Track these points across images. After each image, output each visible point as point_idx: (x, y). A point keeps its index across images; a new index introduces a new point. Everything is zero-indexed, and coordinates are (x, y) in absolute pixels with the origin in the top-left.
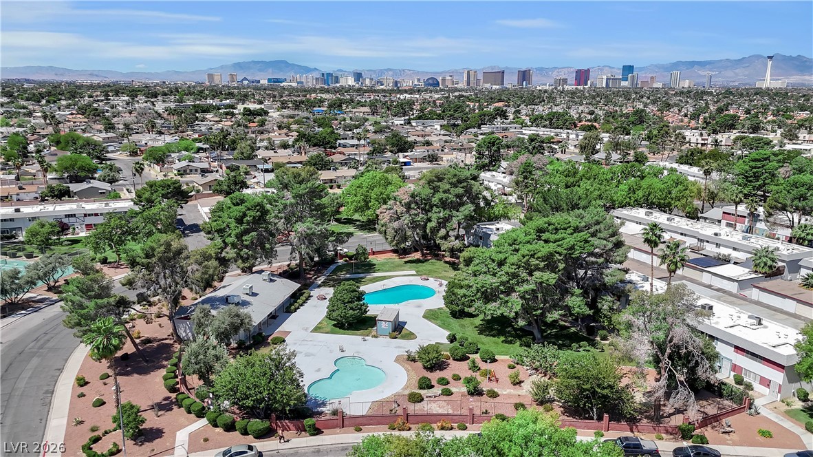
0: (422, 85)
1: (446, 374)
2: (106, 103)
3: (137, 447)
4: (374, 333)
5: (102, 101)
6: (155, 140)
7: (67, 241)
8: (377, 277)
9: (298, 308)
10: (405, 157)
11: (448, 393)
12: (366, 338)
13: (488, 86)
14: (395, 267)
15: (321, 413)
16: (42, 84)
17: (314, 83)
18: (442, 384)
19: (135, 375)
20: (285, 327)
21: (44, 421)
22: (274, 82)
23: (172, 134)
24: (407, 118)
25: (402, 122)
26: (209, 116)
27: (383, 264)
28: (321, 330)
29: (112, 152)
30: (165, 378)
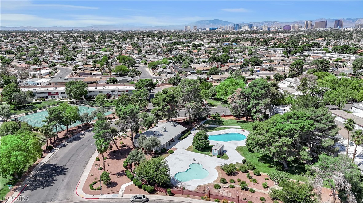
0: (282, 29)
1: (235, 178)
2: (143, 41)
3: (107, 188)
4: (211, 154)
5: (141, 40)
6: (155, 58)
7: (110, 101)
8: (222, 128)
9: (184, 138)
10: (257, 68)
11: (233, 187)
12: (207, 156)
13: (317, 29)
14: (232, 124)
15: (176, 187)
16: (123, 32)
17: (230, 29)
18: (231, 183)
19: (115, 159)
20: (176, 146)
21: (82, 172)
22: (213, 29)
23: (162, 55)
24: (267, 47)
25: (264, 49)
26: (179, 47)
27: (227, 122)
28: (190, 150)
29: (138, 63)
30: (125, 162)
